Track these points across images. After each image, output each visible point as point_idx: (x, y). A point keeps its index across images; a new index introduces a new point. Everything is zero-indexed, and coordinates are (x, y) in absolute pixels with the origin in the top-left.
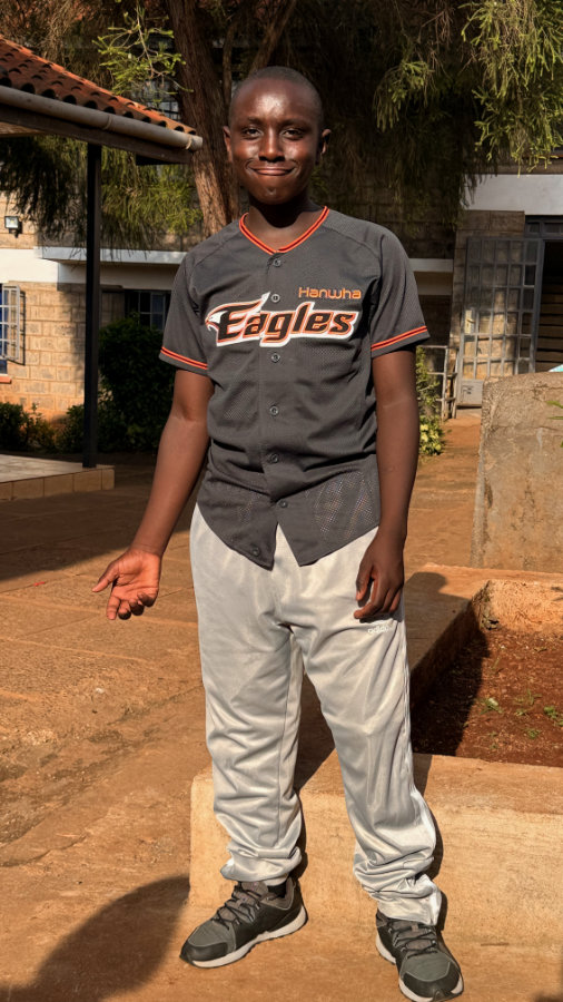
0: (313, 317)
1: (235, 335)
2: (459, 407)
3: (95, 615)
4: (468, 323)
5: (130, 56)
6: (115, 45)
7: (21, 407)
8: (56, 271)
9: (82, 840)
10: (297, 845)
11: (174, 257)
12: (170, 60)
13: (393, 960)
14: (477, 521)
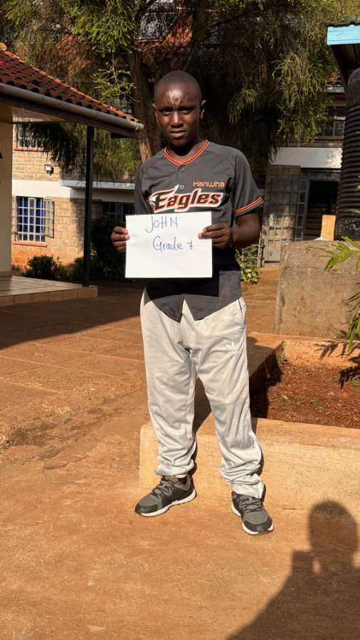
0: (201, 196)
1: (163, 207)
2: (266, 262)
3: (89, 355)
4: (271, 221)
5: (109, 84)
6: (101, 78)
7: (52, 258)
8: (69, 192)
9: (85, 458)
10: (191, 458)
11: (128, 186)
12: (129, 86)
13: (239, 515)
14: (277, 313)
